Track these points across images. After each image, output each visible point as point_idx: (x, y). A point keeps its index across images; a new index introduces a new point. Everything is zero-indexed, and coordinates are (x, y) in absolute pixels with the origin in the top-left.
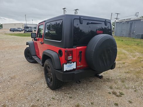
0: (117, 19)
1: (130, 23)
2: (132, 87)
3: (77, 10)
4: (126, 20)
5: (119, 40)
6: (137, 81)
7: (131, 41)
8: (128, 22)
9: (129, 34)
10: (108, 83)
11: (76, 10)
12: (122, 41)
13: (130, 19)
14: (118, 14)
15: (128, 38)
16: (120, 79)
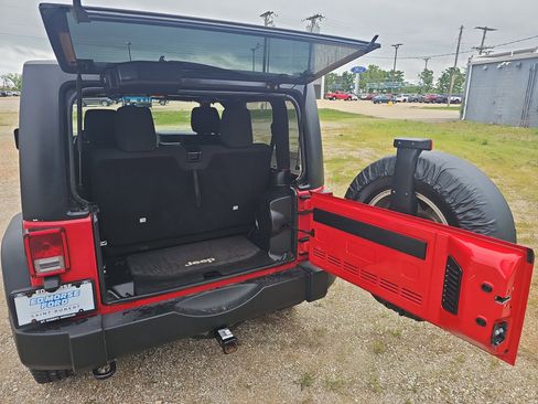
0: (481, 49)
1: (527, 66)
2: (404, 381)
3: (317, 20)
4: (513, 57)
5: (473, 140)
6: (444, 351)
7: (526, 144)
8: (518, 63)
9: (525, 115)
10: (308, 351)
11: (313, 19)
12: (485, 144)
13: (532, 51)
14: (486, 29)
15: (516, 132)
16: (374, 334)
